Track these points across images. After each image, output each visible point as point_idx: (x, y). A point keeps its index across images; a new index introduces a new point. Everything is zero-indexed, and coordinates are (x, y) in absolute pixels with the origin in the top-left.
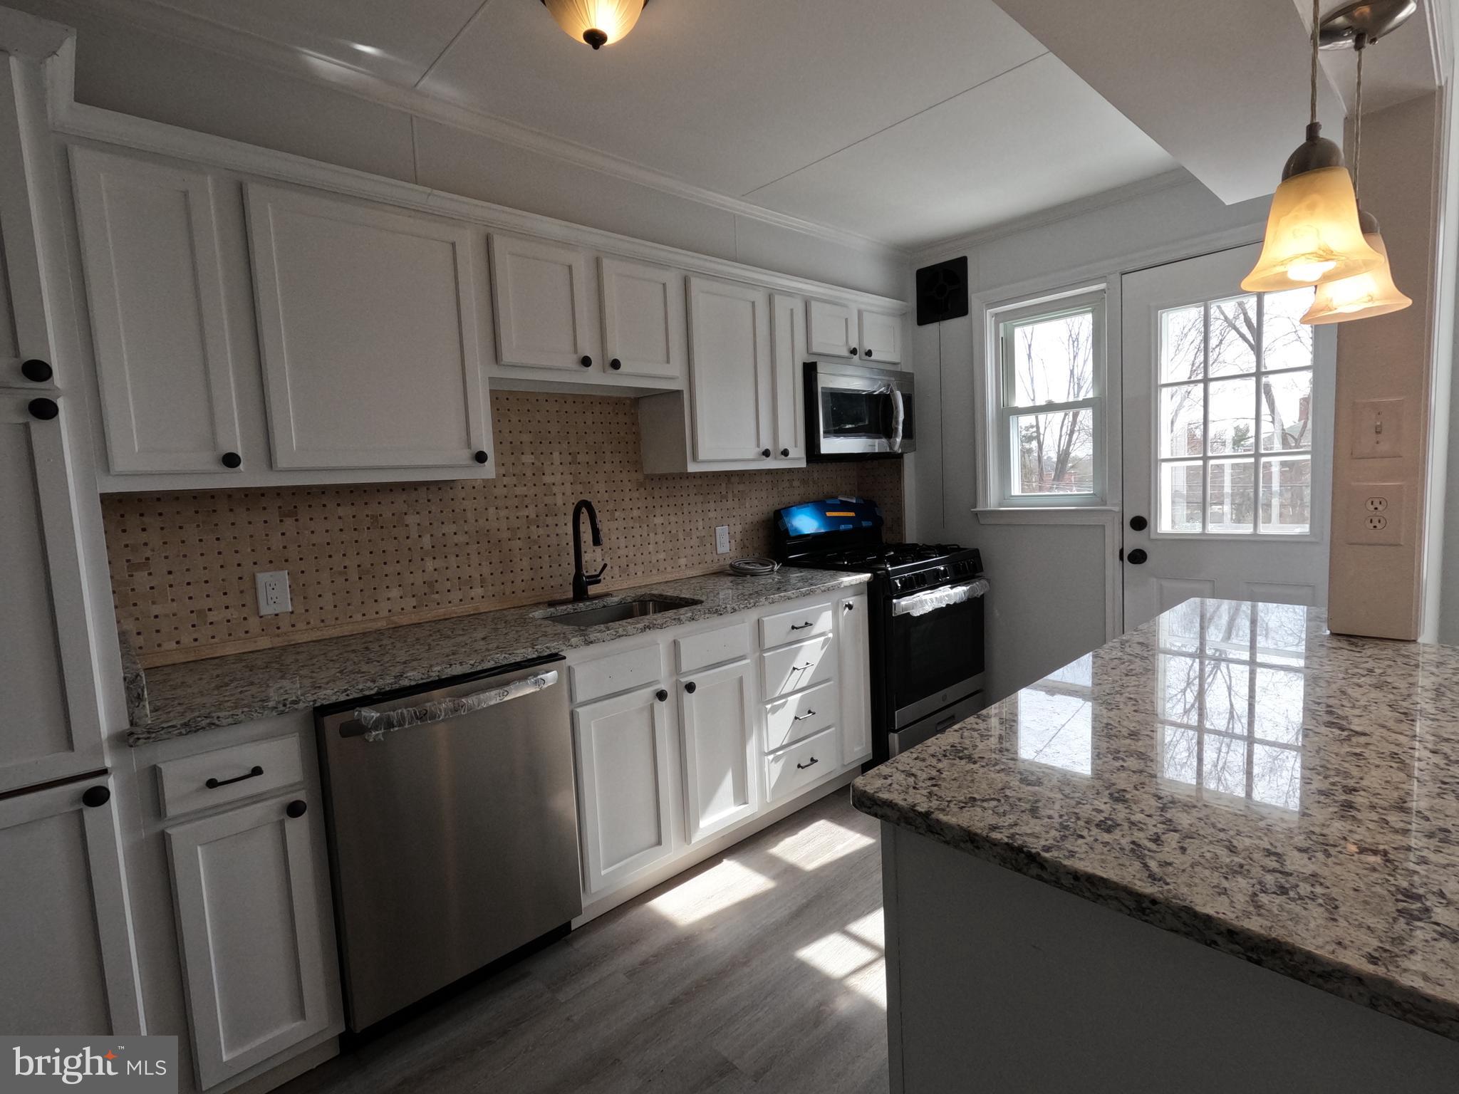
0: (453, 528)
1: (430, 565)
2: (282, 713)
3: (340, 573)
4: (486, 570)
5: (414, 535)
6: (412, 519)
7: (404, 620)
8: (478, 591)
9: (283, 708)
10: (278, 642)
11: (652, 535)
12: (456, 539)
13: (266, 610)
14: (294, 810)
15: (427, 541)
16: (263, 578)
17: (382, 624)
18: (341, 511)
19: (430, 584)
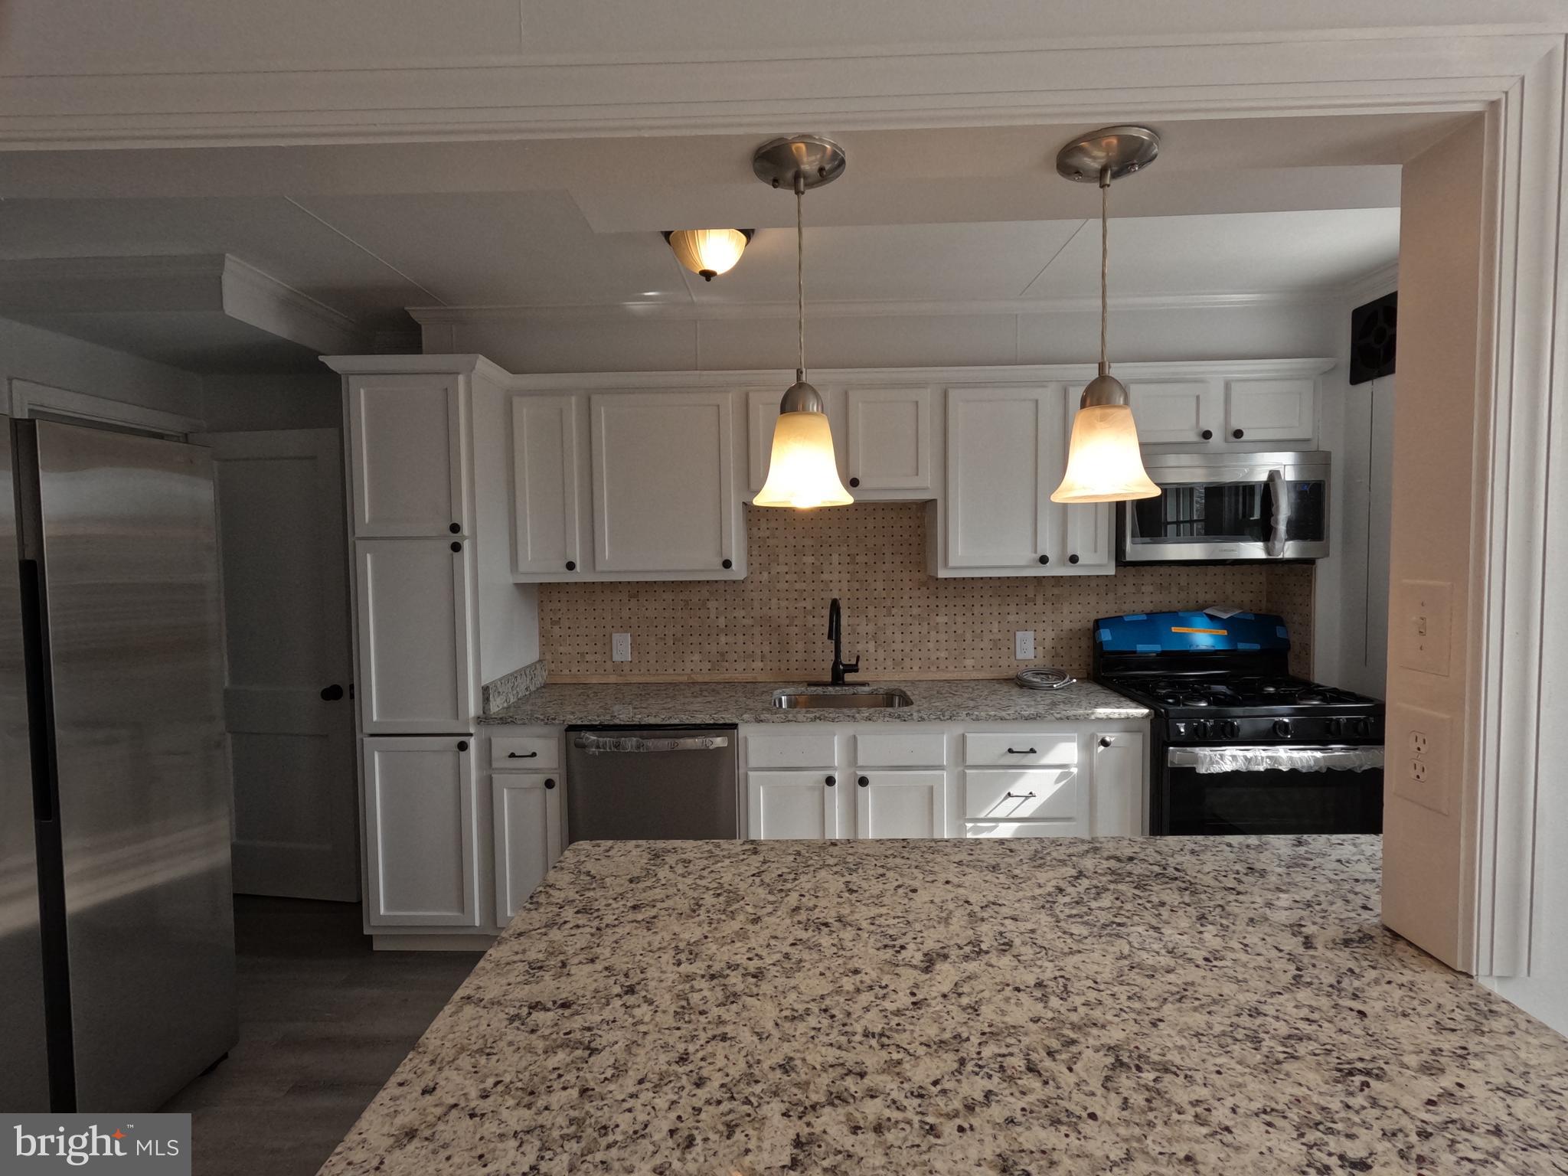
0: (743, 613)
1: (723, 639)
2: (547, 724)
3: (661, 638)
4: (766, 648)
5: (713, 616)
6: (712, 604)
7: (702, 678)
8: (758, 664)
9: (548, 721)
10: (620, 680)
12: (745, 622)
13: (617, 658)
14: (549, 784)
15: (722, 622)
16: (616, 637)
17: (685, 679)
18: (665, 596)
19: (722, 654)
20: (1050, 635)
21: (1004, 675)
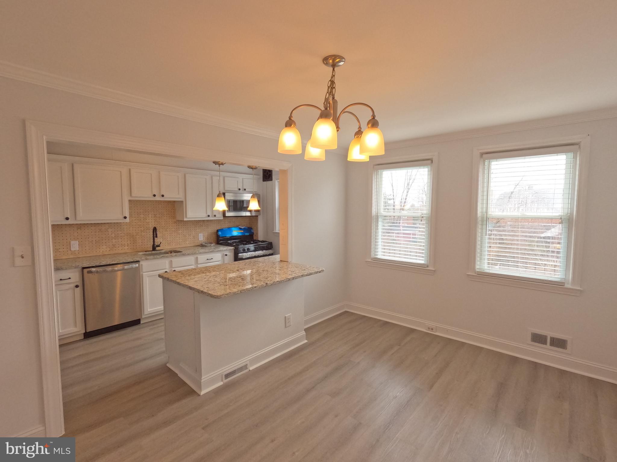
0: (120, 232)
1: (114, 241)
2: (75, 268)
3: (91, 242)
4: (129, 242)
5: (110, 234)
6: (110, 230)
7: (106, 253)
8: (127, 247)
9: (76, 267)
10: (75, 257)
11: (178, 235)
12: (121, 235)
13: (72, 249)
14: (77, 286)
15: (113, 235)
16: (72, 242)
17: (101, 254)
18: (92, 228)
19: (114, 245)
20: (206, 234)
21: (197, 245)
